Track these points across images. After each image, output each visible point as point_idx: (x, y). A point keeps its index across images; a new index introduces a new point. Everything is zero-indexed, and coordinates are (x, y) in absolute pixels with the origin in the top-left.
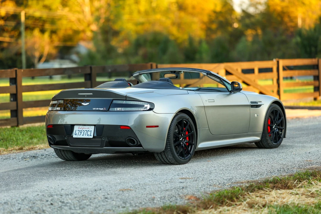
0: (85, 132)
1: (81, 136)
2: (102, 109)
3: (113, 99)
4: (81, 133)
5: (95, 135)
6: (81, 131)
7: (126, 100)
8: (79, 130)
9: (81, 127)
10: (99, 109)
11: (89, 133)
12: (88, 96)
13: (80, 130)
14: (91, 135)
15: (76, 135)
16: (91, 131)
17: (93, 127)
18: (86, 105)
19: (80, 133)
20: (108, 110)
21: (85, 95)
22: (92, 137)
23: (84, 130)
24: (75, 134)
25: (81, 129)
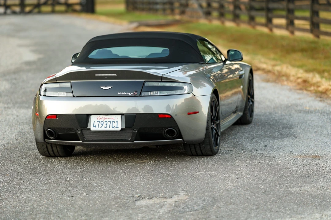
0: (109, 123)
1: (103, 129)
2: (132, 94)
3: (145, 81)
4: (103, 124)
5: (124, 127)
6: (102, 123)
7: (161, 81)
8: (99, 120)
9: (101, 116)
10: (127, 93)
11: (115, 124)
12: (109, 78)
13: (101, 120)
14: (117, 127)
15: (95, 127)
16: (117, 122)
17: (120, 117)
18: (108, 88)
19: (100, 125)
20: (140, 95)
21: (105, 76)
22: (119, 129)
23: (105, 120)
24: (93, 127)
25: (103, 120)
